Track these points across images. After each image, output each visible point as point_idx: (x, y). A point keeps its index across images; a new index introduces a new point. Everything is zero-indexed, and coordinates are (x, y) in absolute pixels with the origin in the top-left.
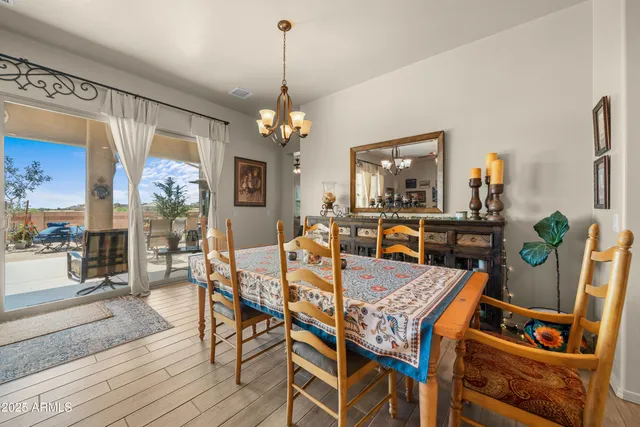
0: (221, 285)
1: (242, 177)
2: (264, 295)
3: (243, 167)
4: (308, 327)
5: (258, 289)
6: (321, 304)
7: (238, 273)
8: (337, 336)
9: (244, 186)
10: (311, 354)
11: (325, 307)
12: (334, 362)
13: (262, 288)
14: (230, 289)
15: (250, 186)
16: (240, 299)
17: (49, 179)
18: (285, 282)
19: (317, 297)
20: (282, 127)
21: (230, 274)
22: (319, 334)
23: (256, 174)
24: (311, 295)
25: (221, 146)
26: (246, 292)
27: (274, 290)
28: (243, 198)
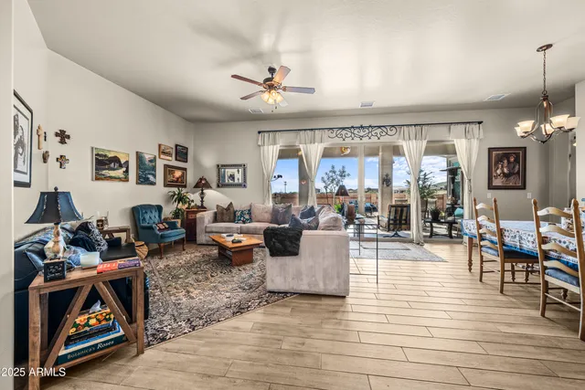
0: (488, 236)
1: (496, 163)
2: (522, 242)
3: (497, 155)
4: (558, 259)
5: (517, 238)
6: (567, 247)
7: (501, 229)
8: (579, 264)
9: (499, 172)
10: (559, 274)
11: (571, 248)
12: (578, 278)
13: (521, 238)
14: (495, 239)
15: (505, 170)
16: (503, 244)
17: (349, 175)
18: (539, 233)
19: (565, 243)
20: (542, 126)
21: (496, 230)
22: (567, 264)
23: (512, 160)
24: (560, 242)
25: (475, 143)
26: (507, 240)
27: (531, 239)
28: (497, 182)
